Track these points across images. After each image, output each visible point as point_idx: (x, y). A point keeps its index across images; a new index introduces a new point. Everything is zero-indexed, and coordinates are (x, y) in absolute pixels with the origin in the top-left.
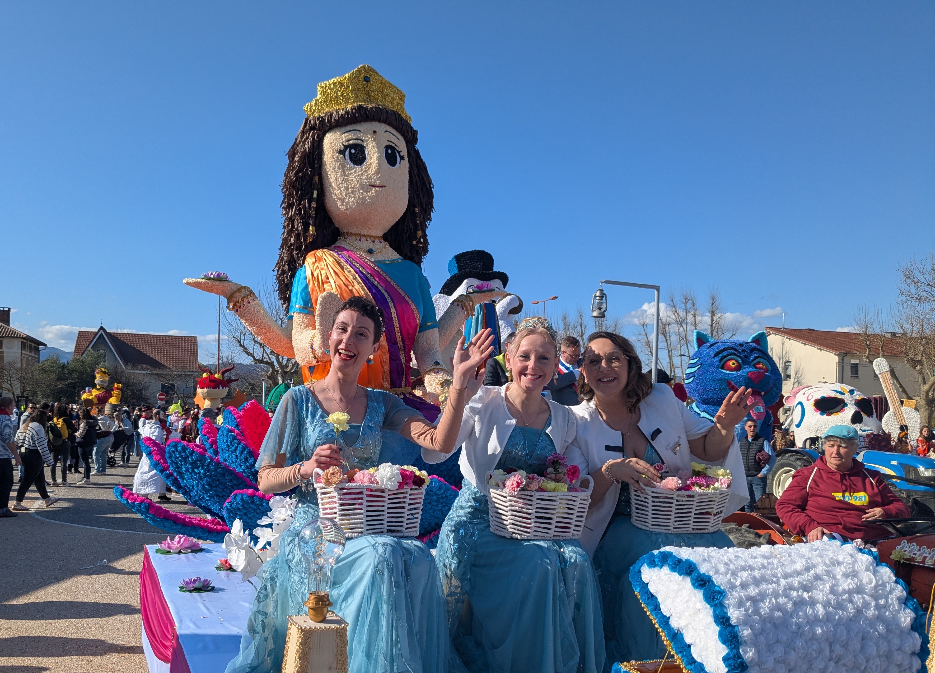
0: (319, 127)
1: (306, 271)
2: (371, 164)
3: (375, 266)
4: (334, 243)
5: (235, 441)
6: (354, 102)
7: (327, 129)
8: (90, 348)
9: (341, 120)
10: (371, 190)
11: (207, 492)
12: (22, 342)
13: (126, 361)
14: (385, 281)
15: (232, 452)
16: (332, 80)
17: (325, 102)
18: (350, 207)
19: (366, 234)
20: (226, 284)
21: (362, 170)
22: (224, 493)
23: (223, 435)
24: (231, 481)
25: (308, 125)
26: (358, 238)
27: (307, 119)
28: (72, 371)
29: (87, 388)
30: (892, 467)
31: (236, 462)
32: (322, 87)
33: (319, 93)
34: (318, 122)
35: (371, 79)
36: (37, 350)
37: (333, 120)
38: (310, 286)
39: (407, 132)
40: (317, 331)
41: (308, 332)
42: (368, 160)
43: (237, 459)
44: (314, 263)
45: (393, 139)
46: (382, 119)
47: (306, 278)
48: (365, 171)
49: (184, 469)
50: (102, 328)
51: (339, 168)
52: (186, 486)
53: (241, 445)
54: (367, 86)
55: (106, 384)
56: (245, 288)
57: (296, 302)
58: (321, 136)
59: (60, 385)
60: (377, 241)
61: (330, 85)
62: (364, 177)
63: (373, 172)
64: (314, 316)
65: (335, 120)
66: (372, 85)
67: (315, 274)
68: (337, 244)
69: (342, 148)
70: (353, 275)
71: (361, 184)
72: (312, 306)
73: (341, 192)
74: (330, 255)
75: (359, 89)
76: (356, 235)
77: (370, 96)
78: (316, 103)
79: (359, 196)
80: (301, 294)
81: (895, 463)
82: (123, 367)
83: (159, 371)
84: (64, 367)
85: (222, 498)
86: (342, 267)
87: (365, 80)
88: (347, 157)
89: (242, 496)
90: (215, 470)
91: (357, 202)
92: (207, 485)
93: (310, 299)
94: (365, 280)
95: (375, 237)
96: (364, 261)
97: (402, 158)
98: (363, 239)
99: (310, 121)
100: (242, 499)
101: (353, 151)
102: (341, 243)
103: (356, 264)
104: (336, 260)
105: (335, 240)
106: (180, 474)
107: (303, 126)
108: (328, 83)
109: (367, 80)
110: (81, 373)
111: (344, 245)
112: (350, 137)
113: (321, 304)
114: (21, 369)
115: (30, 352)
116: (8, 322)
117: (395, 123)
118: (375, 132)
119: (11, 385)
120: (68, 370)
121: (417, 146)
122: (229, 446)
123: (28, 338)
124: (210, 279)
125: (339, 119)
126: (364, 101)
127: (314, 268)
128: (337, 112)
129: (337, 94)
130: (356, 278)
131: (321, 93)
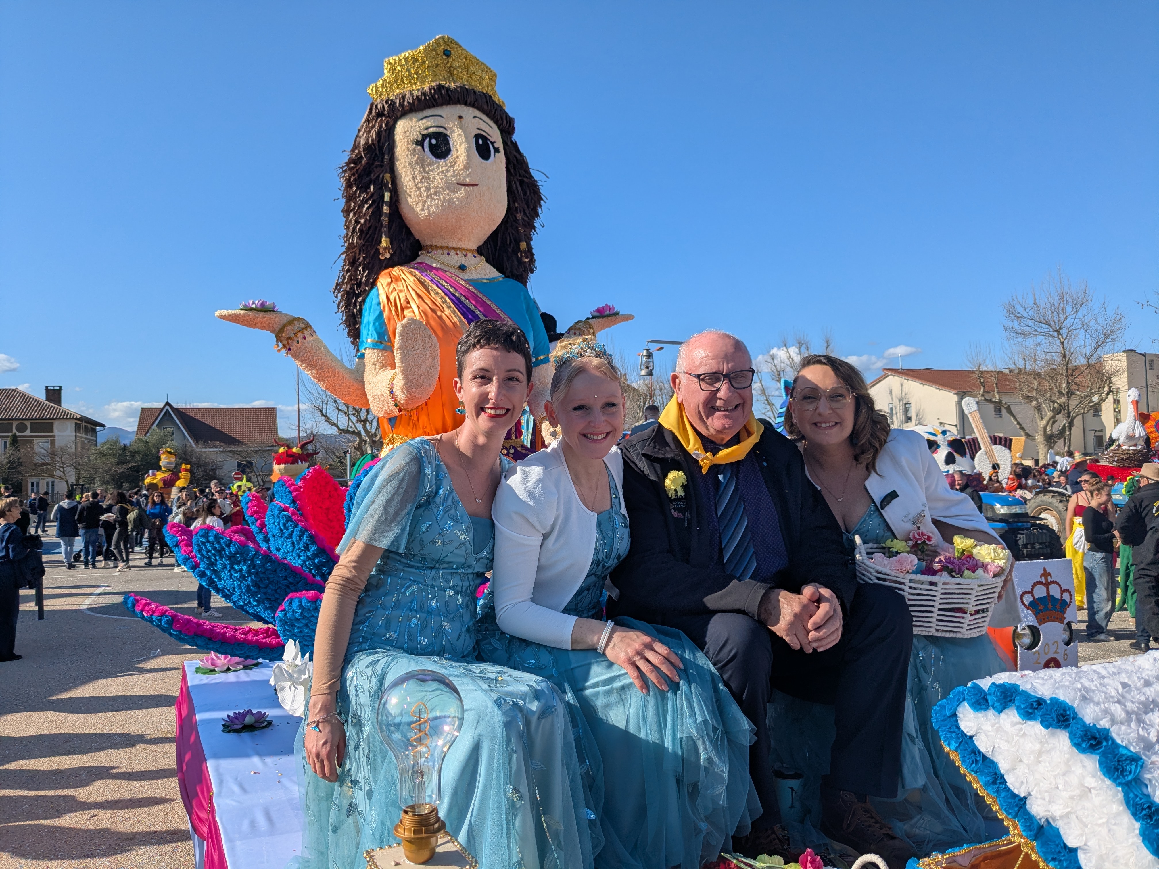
0: (388, 113)
1: (378, 295)
2: (457, 157)
3: (470, 285)
4: (415, 259)
5: (289, 524)
6: (432, 81)
7: (399, 114)
8: (154, 427)
9: (416, 102)
10: (460, 190)
11: (253, 595)
12: (76, 424)
13: (197, 438)
14: (484, 304)
15: (287, 538)
16: (403, 55)
17: (395, 82)
18: (434, 212)
19: (455, 246)
20: (273, 315)
21: (446, 165)
22: (277, 596)
23: (273, 515)
24: (285, 579)
25: (374, 111)
26: (446, 252)
27: (372, 105)
28: (134, 454)
29: (151, 471)
31: (293, 551)
32: (390, 64)
33: (386, 71)
34: (386, 106)
35: (453, 52)
36: (94, 431)
37: (406, 103)
38: (386, 314)
39: (502, 119)
40: (398, 370)
41: (386, 373)
42: (453, 153)
43: (294, 547)
44: (389, 284)
45: (484, 126)
46: (468, 102)
47: (379, 304)
48: (451, 166)
49: (219, 566)
50: (167, 404)
51: (417, 163)
52: (225, 588)
53: (299, 528)
54: (448, 62)
55: (173, 466)
56: (298, 319)
57: (368, 335)
58: (391, 123)
59: (121, 469)
60: (469, 254)
61: (400, 60)
62: (450, 174)
63: (461, 167)
64: (393, 352)
65: (408, 103)
66: (453, 60)
67: (392, 299)
68: (419, 260)
69: (420, 138)
70: (442, 297)
71: (446, 182)
72: (389, 340)
73: (421, 193)
74: (410, 273)
75: (437, 65)
76: (442, 248)
77: (452, 75)
78: (383, 84)
79: (444, 198)
80: (374, 324)
82: (194, 445)
83: (233, 448)
84: (125, 448)
85: (274, 604)
86: (427, 288)
87: (444, 54)
88: (427, 149)
89: (300, 602)
90: (263, 565)
91: (442, 205)
92: (253, 586)
93: (386, 329)
94: (458, 303)
95: (467, 250)
96: (455, 280)
97: (497, 150)
98: (452, 253)
99: (376, 106)
100: (300, 606)
101: (434, 141)
102: (423, 258)
103: (445, 284)
104: (418, 280)
105: (416, 256)
106: (215, 572)
107: (367, 113)
108: (397, 59)
109: (447, 54)
110: (145, 455)
111: (428, 261)
112: (429, 124)
113: (401, 335)
114: (75, 454)
115: (86, 434)
116: (59, 402)
117: (486, 107)
118: (460, 117)
119: (63, 472)
120: (130, 452)
121: (515, 137)
122: (281, 530)
123: (83, 419)
124: (251, 309)
125: (413, 102)
126: (445, 79)
127: (390, 290)
128: (411, 92)
129: (410, 71)
130: (446, 301)
131: (389, 72)
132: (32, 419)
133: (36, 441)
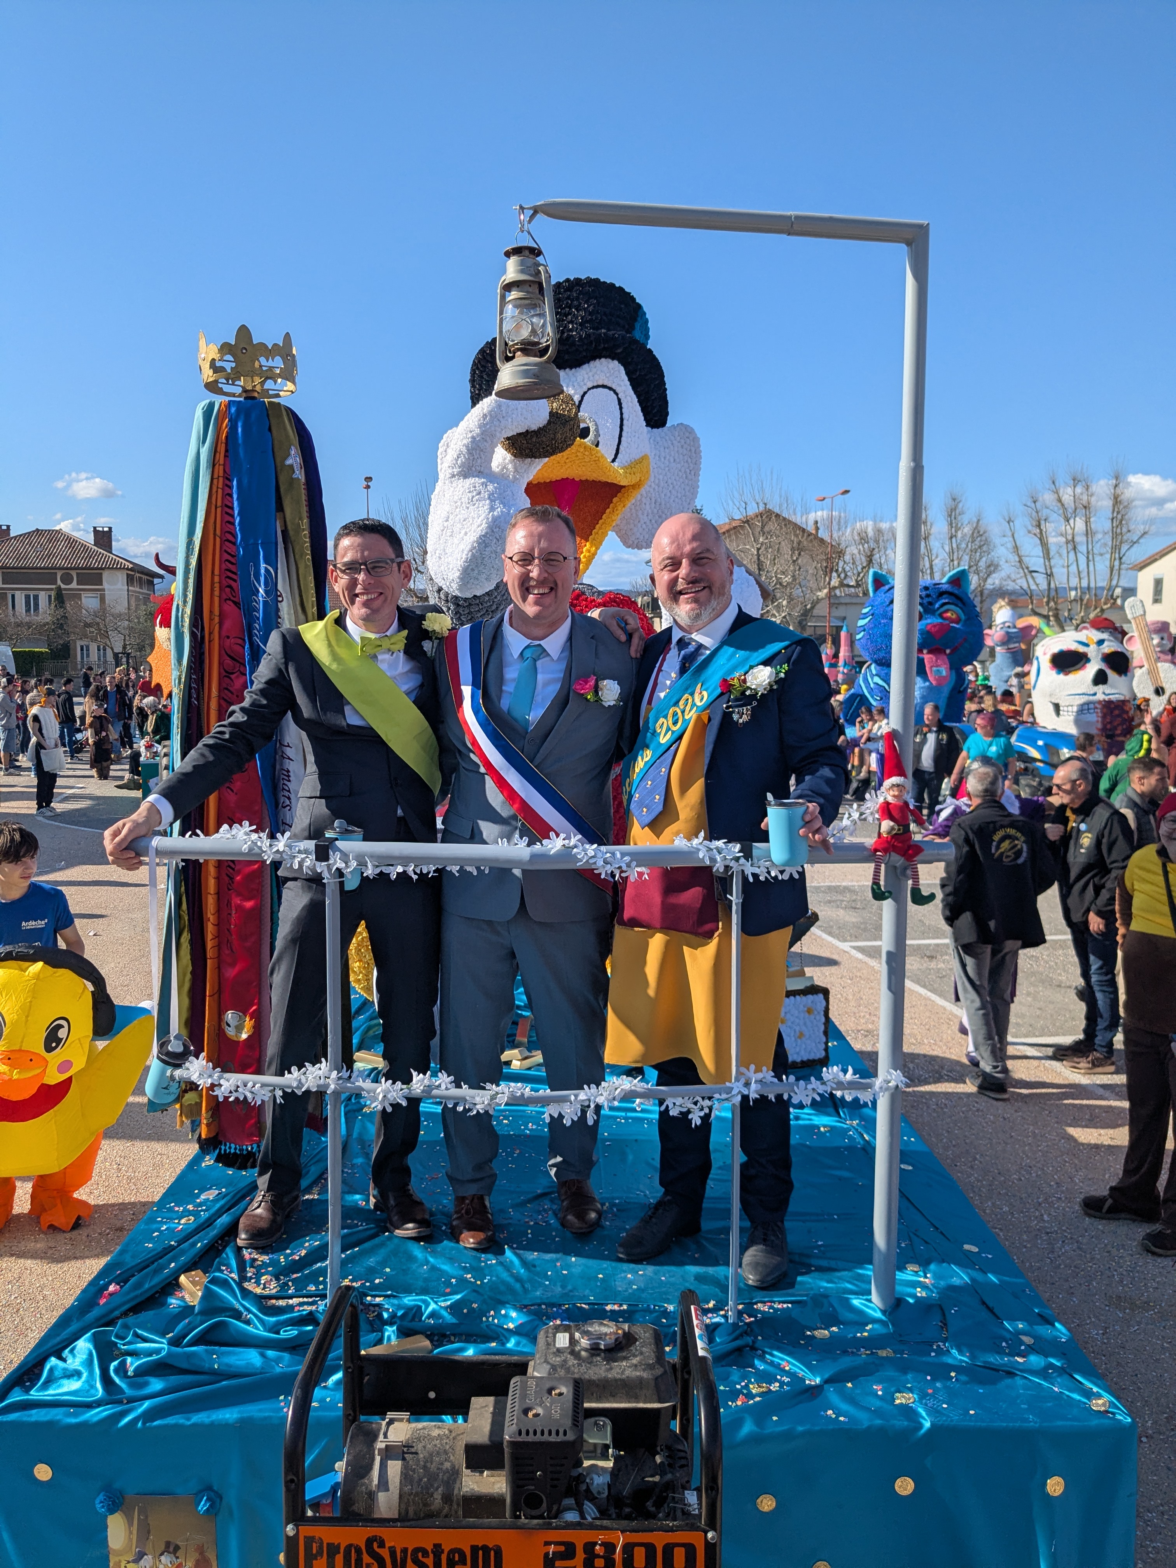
12: (128, 574)
30: (1038, 748)
36: (151, 584)
81: (1040, 743)
115: (141, 589)
116: (108, 547)
119: (108, 637)
123: (137, 568)
132: (78, 568)
133: (84, 595)
